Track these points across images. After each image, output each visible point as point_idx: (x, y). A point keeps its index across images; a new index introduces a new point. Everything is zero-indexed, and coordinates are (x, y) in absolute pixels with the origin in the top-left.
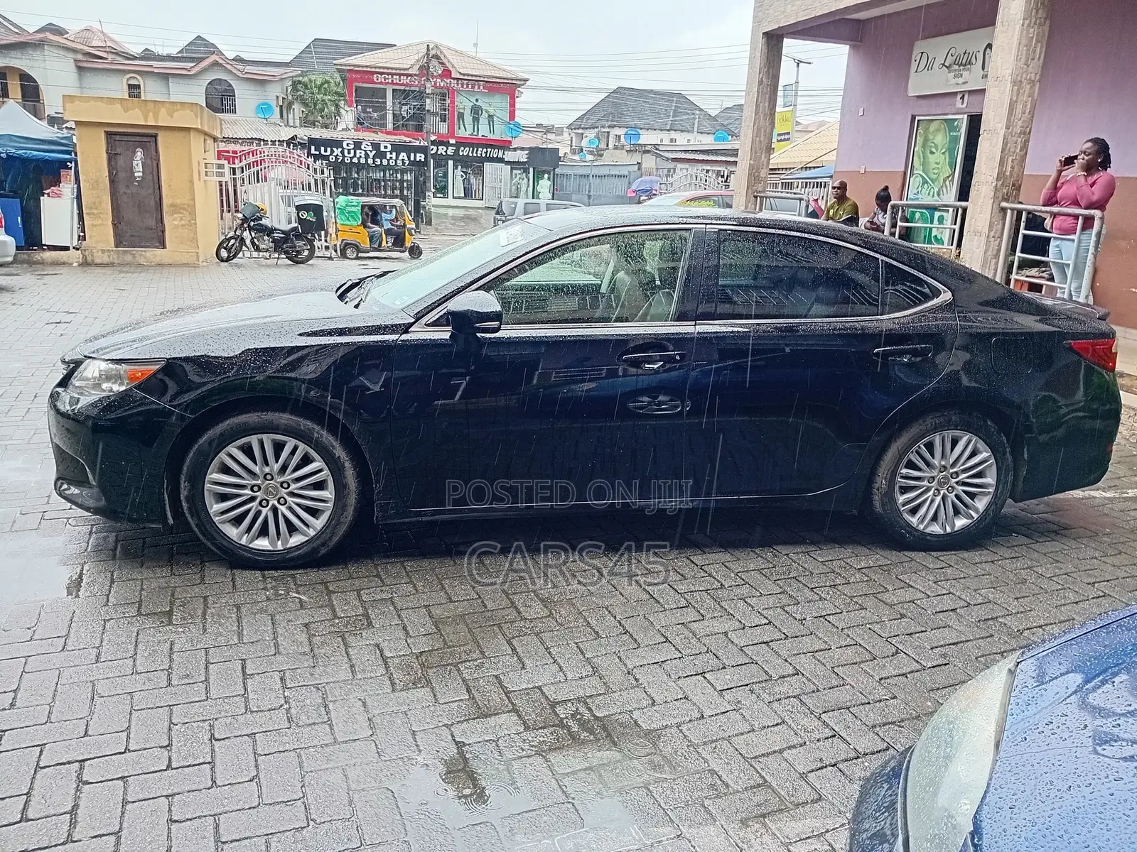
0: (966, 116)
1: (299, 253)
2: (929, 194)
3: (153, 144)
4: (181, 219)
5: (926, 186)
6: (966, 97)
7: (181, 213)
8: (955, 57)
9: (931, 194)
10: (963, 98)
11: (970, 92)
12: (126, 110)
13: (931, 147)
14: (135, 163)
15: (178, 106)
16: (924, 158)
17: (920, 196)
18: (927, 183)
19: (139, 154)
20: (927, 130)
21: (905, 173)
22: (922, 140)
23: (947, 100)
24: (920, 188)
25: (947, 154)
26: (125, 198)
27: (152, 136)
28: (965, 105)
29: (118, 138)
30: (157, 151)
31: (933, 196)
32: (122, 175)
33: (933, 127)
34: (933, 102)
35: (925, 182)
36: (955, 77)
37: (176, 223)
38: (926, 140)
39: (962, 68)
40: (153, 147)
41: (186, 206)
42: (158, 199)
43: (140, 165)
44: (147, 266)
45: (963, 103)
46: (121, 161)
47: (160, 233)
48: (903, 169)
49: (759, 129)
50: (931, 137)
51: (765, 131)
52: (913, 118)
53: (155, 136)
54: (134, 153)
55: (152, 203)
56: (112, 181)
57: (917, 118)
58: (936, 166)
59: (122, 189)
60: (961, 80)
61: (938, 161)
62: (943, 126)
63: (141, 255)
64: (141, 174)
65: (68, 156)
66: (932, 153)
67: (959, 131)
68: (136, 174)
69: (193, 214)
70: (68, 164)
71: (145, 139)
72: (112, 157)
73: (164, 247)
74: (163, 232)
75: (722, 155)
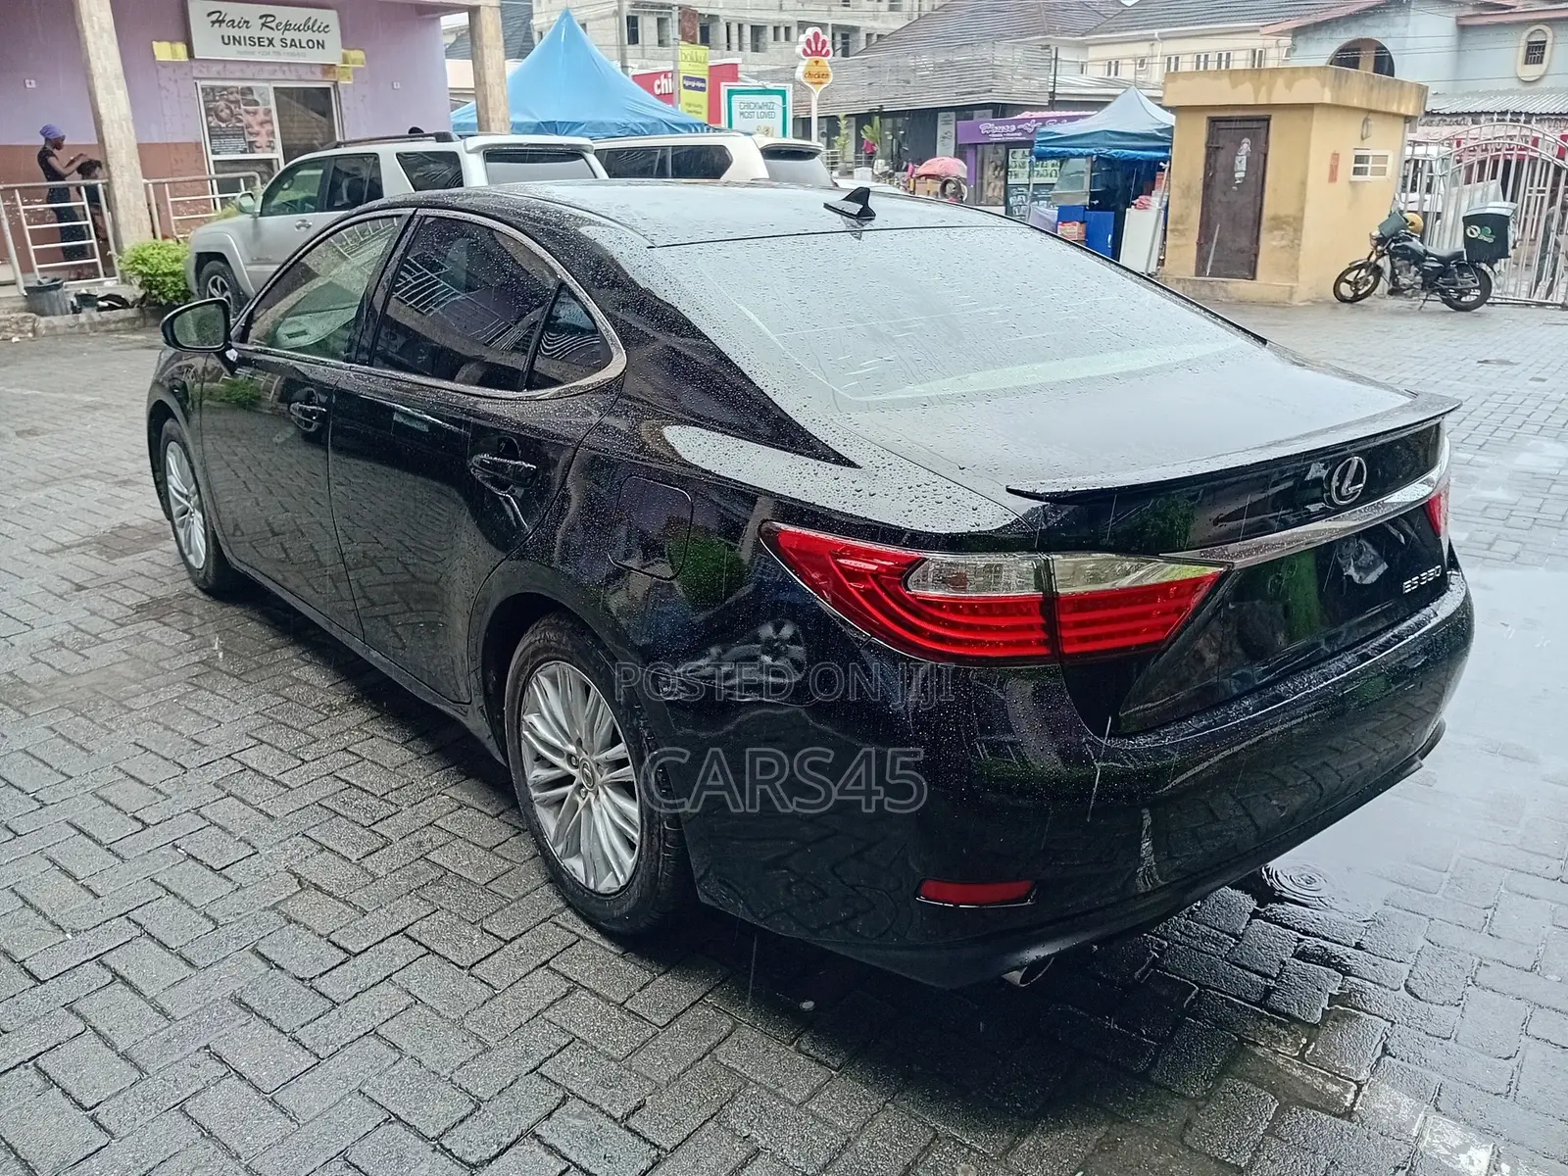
1: (1462, 293)
3: (1263, 132)
4: (1282, 238)
7: (1283, 229)
12: (1234, 86)
14: (1238, 159)
15: (1301, 73)
19: (1245, 146)
26: (1218, 209)
27: (1264, 120)
29: (1223, 125)
30: (1267, 142)
32: (1220, 176)
37: (1274, 243)
40: (1263, 136)
41: (1291, 220)
42: (1257, 210)
43: (1244, 162)
44: (1226, 303)
46: (1222, 157)
47: (1253, 258)
53: (1267, 120)
54: (1239, 144)
55: (1251, 215)
56: (1208, 185)
59: (1218, 195)
63: (1220, 287)
64: (1242, 175)
65: (1163, 154)
68: (1237, 175)
69: (1298, 230)
70: (1162, 164)
71: (1255, 125)
72: (1212, 151)
73: (1254, 278)
74: (1256, 256)
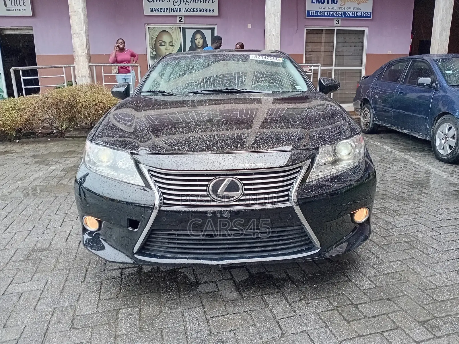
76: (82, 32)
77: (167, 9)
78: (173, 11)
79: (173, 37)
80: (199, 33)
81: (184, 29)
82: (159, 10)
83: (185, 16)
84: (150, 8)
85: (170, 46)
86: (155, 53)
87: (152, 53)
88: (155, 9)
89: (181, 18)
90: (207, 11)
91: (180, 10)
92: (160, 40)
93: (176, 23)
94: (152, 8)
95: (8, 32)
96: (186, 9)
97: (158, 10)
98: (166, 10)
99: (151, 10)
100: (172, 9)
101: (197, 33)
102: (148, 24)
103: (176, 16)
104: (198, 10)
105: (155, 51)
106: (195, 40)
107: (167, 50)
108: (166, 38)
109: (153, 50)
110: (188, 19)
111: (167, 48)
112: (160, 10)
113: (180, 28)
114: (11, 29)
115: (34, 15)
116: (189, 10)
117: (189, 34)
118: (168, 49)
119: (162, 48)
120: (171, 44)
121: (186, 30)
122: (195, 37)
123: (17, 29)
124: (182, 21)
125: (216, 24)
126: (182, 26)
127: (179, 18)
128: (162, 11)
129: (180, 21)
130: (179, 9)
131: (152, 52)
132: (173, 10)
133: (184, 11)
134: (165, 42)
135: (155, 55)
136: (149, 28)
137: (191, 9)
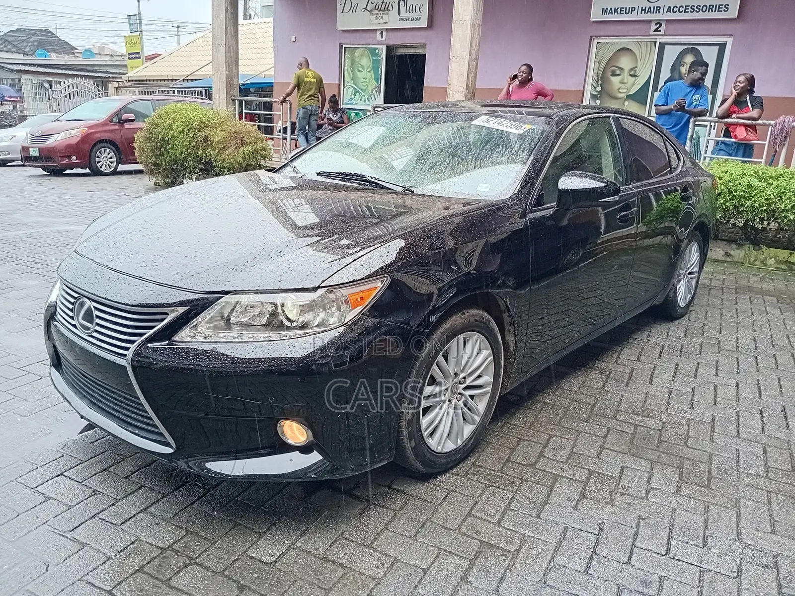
0: (385, 47)
2: (361, 100)
5: (358, 94)
6: (384, 33)
8: (375, 4)
9: (363, 99)
10: (382, 33)
11: (387, 30)
13: (358, 67)
16: (353, 74)
17: (353, 101)
18: (359, 92)
20: (352, 54)
21: (339, 85)
22: (350, 62)
23: (371, 35)
24: (353, 97)
25: (372, 72)
28: (384, 39)
31: (365, 101)
33: (358, 53)
34: (358, 35)
35: (356, 92)
36: (376, 19)
38: (353, 63)
39: (381, 12)
45: (382, 37)
48: (337, 82)
49: (229, 47)
50: (357, 60)
51: (233, 49)
52: (341, 46)
57: (344, 46)
58: (364, 80)
60: (382, 21)
61: (366, 77)
62: (366, 52)
66: (359, 71)
67: (380, 56)
75: (58, 68)
76: (465, 53)
77: (633, 9)
78: (643, 12)
79: (639, 60)
80: (691, 52)
81: (662, 45)
82: (619, 10)
83: (667, 21)
84: (603, 9)
85: (630, 77)
86: (599, 89)
87: (595, 88)
88: (611, 9)
89: (658, 25)
90: (714, 9)
91: (658, 9)
92: (615, 65)
93: (647, 34)
94: (607, 9)
95: (401, 52)
96: (670, 7)
97: (616, 11)
98: (632, 11)
99: (604, 11)
100: (644, 8)
101: (686, 53)
102: (597, 37)
103: (650, 21)
104: (694, 9)
105: (601, 85)
106: (681, 65)
107: (623, 83)
108: (625, 62)
109: (597, 82)
110: (672, 27)
111: (623, 79)
112: (621, 11)
113: (655, 43)
114: (404, 47)
115: (431, 25)
116: (675, 9)
117: (671, 55)
118: (625, 81)
119: (615, 80)
120: (632, 73)
121: (667, 47)
122: (682, 59)
123: (412, 47)
124: (660, 31)
125: (730, 35)
126: (659, 40)
127: (656, 24)
128: (624, 12)
129: (656, 30)
130: (657, 7)
131: (595, 85)
132: (645, 10)
133: (665, 11)
134: (621, 69)
135: (599, 92)
136: (598, 43)
137: (680, 7)
